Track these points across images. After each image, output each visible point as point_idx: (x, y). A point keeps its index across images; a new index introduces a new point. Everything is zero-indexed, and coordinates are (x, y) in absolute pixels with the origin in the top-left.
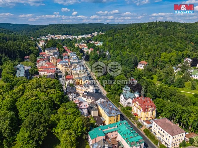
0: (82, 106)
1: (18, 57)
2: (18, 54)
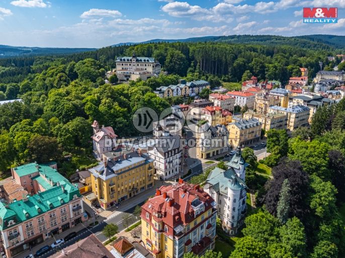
0: (96, 135)
1: (230, 74)
2: (230, 69)
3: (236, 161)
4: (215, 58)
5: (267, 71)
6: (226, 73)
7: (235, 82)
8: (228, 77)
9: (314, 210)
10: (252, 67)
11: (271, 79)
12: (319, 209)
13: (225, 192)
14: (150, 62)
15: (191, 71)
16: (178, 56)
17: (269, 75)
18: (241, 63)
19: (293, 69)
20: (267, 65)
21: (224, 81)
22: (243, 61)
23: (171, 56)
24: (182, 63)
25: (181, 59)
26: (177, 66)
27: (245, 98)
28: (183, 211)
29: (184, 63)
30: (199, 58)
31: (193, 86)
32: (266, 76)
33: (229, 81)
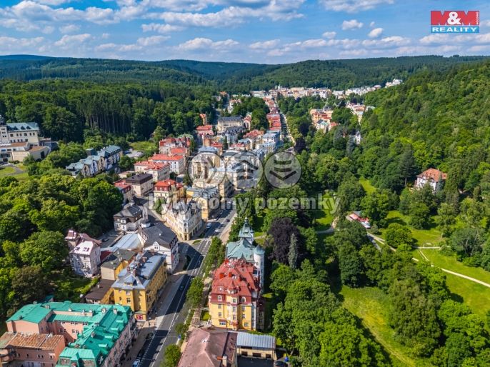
0: (78, 249)
1: (134, 131)
2: (133, 125)
3: (246, 231)
4: (110, 113)
5: (174, 123)
6: (129, 130)
7: (143, 140)
8: (133, 136)
9: (310, 251)
10: (156, 120)
11: (182, 132)
12: (313, 249)
13: (252, 259)
14: (33, 129)
15: (89, 134)
16: (65, 114)
17: (178, 128)
18: (142, 115)
19: (194, 116)
20: (171, 115)
21: (131, 140)
22: (144, 113)
23: (52, 115)
24: (73, 124)
25: (71, 119)
26: (66, 130)
27: (177, 163)
28: (250, 280)
29: (76, 124)
30: (88, 113)
31: (107, 156)
32: (175, 129)
33: (135, 140)
